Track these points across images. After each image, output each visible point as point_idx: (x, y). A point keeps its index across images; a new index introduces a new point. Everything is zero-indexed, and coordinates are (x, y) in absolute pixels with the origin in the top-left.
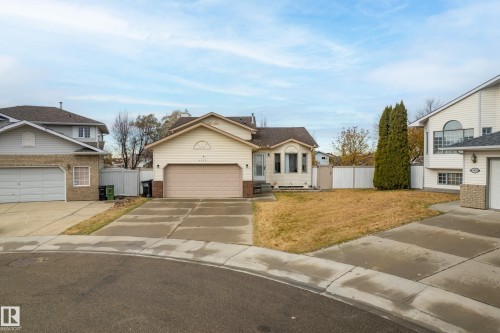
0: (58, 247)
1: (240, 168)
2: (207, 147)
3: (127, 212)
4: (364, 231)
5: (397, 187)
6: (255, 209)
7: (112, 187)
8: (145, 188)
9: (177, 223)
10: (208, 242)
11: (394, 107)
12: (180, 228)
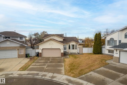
0: (18, 75)
1: (60, 49)
2: (52, 44)
3: (33, 62)
4: (90, 70)
5: (98, 53)
6: (64, 61)
7: (29, 54)
8: (37, 54)
9: (46, 66)
10: (54, 73)
11: (98, 33)
12: (47, 68)
